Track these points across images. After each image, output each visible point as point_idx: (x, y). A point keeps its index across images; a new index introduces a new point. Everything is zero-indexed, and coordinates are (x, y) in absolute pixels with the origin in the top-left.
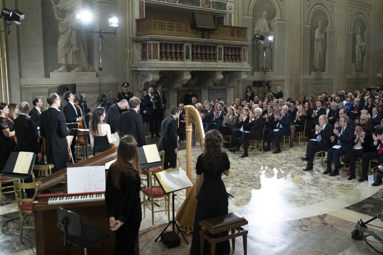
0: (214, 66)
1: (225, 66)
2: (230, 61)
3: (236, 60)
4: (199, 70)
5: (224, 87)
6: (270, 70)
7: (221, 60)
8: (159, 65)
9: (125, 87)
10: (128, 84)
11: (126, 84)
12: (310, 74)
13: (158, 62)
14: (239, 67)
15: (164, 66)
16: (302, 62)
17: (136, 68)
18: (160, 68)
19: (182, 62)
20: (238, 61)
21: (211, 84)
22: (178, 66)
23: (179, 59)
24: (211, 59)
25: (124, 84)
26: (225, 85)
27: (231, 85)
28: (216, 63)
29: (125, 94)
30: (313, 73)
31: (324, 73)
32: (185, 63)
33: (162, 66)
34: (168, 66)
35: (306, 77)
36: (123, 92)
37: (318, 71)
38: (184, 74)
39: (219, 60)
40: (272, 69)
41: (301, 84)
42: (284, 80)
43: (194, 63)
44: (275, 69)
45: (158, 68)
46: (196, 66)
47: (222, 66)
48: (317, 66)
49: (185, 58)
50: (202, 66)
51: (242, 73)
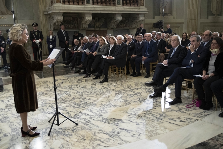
0: (113, 9)
1: (123, 10)
2: (129, 5)
3: (134, 5)
4: (99, 12)
5: (128, 28)
6: (170, 15)
7: (120, 4)
8: (61, 8)
9: (34, 26)
10: (37, 24)
11: (35, 24)
12: (207, 18)
13: (60, 6)
14: (136, 10)
15: (66, 9)
16: (199, 8)
17: (47, 12)
18: (62, 10)
19: (83, 6)
20: (136, 5)
21: (113, 25)
22: (80, 9)
23: (81, 3)
24: (110, 4)
25: (33, 24)
26: (129, 27)
27: (133, 27)
28: (115, 7)
29: (35, 32)
30: (210, 17)
31: (221, 18)
32: (86, 6)
33: (64, 9)
34: (70, 8)
35: (204, 20)
36: (34, 30)
37: (215, 15)
38: (86, 15)
39: (118, 4)
40: (171, 14)
41: (199, 27)
42: (182, 23)
43: (95, 6)
44: (174, 13)
45: (60, 10)
46: (96, 9)
47: (121, 9)
48: (214, 11)
49: (86, 2)
50: (101, 9)
51: (140, 16)
